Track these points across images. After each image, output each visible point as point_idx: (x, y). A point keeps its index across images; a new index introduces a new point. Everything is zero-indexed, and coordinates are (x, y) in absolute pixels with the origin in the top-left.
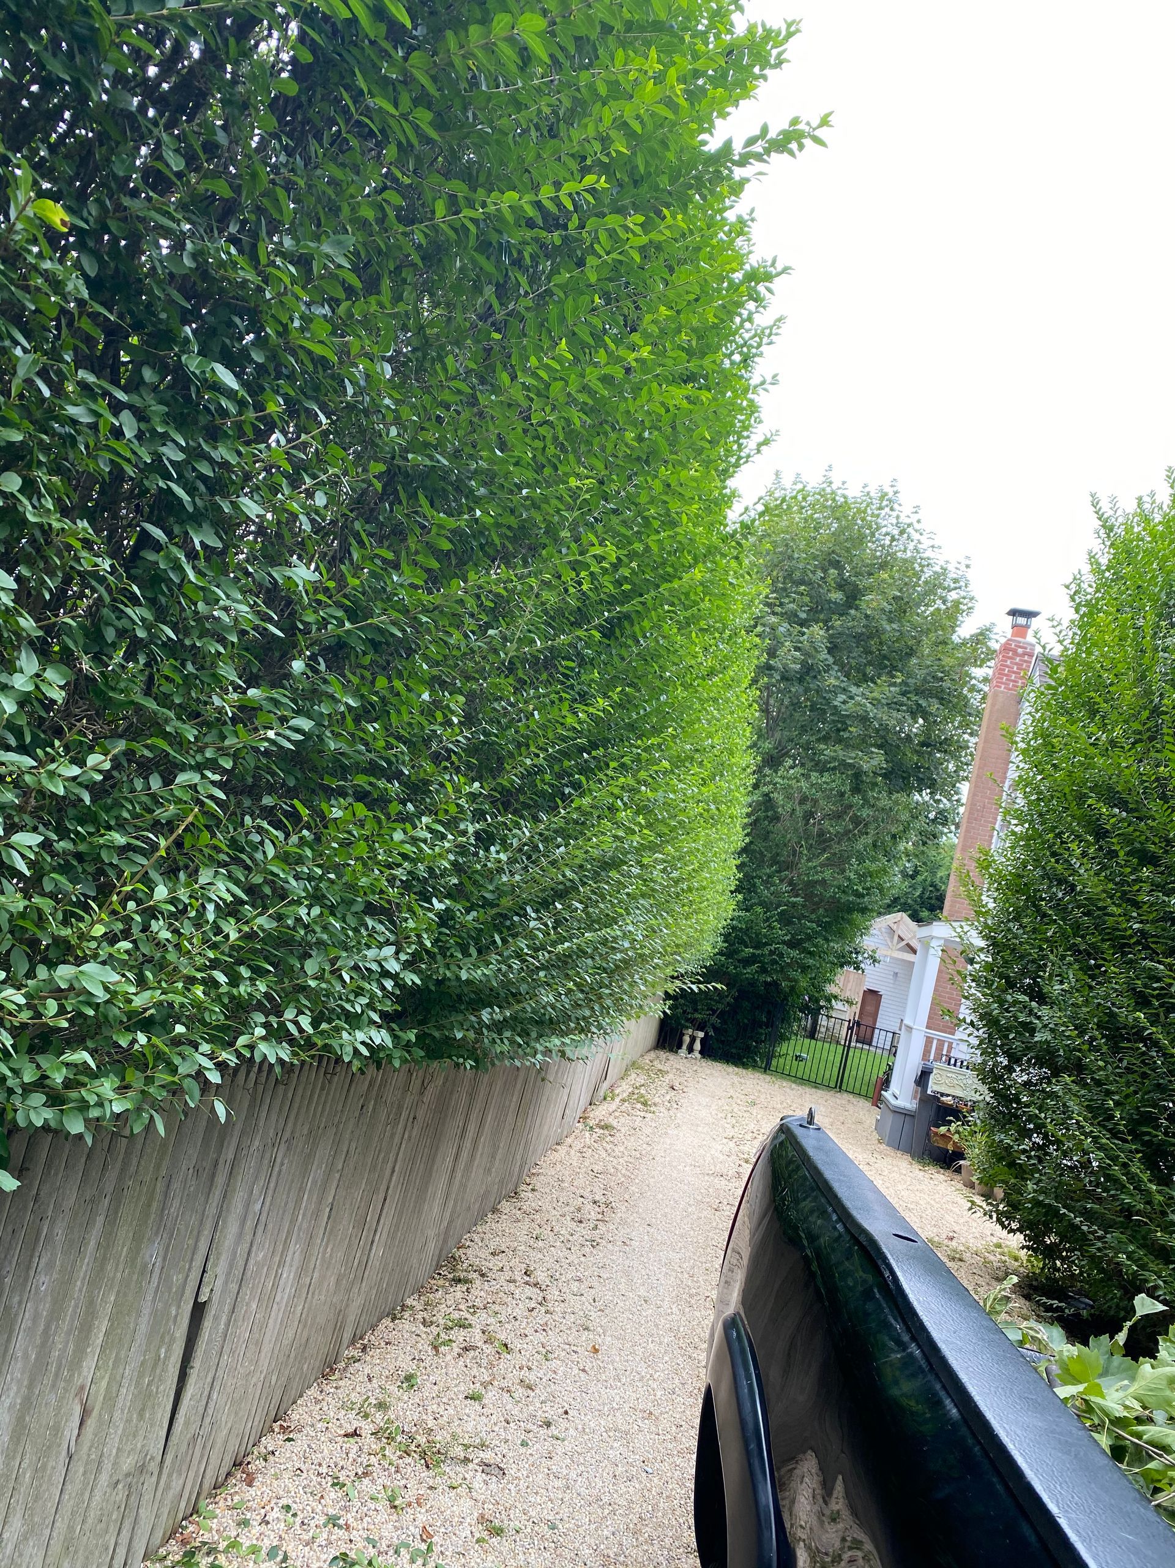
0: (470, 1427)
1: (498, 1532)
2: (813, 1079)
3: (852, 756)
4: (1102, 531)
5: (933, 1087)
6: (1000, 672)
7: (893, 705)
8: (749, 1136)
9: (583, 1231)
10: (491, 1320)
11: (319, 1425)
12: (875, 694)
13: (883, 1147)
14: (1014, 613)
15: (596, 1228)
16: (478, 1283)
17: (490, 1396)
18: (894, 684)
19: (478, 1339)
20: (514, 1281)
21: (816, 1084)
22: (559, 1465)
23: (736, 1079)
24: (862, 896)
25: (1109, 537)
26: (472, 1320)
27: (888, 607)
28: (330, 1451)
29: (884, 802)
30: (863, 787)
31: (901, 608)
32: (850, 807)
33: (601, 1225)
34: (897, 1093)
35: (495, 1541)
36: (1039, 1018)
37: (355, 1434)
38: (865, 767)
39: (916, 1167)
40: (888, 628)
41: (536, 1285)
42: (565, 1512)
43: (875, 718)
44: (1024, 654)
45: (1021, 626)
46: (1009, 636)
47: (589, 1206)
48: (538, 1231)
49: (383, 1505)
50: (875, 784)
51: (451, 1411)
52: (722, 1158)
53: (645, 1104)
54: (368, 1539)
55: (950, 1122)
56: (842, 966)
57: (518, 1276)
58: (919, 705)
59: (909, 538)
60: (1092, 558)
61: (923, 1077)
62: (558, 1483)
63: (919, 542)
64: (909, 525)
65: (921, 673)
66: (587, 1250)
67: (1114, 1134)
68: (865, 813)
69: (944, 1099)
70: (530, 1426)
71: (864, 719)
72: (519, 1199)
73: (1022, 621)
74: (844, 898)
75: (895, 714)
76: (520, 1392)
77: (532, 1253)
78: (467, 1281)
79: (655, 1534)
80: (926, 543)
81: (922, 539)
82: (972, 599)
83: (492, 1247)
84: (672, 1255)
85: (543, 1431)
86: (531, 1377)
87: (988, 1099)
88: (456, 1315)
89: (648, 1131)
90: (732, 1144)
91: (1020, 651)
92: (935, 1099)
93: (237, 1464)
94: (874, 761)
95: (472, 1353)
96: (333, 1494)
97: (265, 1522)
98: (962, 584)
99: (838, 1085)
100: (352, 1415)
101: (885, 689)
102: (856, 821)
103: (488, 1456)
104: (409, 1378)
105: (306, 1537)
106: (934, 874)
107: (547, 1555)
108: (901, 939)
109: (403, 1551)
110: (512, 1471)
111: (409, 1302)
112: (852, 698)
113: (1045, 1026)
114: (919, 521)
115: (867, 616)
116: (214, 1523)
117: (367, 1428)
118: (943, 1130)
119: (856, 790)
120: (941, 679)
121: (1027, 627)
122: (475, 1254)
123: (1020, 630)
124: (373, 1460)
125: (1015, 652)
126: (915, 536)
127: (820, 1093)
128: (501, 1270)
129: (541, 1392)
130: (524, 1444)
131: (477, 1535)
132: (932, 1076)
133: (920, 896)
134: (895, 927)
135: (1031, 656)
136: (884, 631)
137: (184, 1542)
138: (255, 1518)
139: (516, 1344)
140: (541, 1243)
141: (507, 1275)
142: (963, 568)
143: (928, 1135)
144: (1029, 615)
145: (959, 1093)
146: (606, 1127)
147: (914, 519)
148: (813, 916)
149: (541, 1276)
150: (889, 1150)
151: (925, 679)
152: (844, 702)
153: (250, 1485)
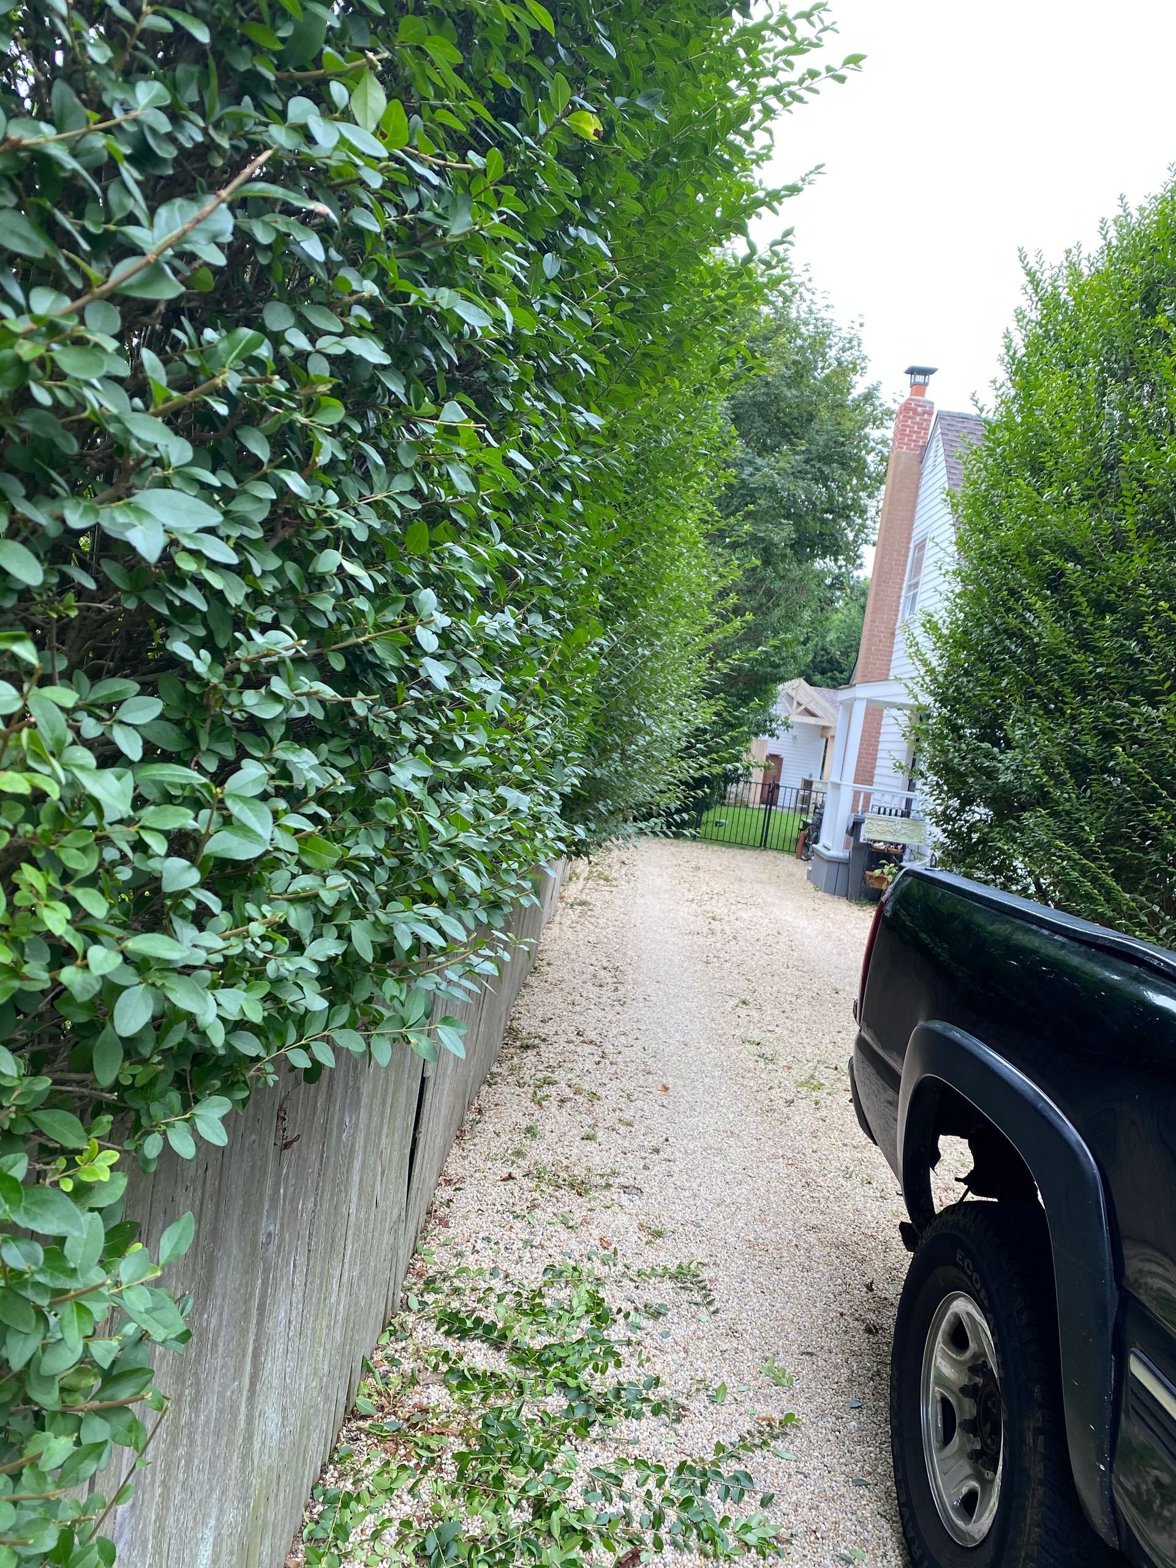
0: (597, 1160)
1: (659, 1234)
2: (739, 840)
3: (765, 530)
4: (1030, 287)
5: (865, 835)
6: (900, 433)
7: (799, 474)
8: (706, 897)
9: (607, 994)
10: (570, 1076)
11: (477, 1175)
12: (781, 464)
13: (820, 894)
14: (912, 371)
15: (616, 990)
16: (543, 1047)
17: (601, 1135)
18: (796, 453)
19: (568, 1093)
20: (572, 1042)
21: (742, 845)
22: (679, 1179)
23: (673, 849)
24: (778, 666)
25: (1036, 292)
26: (555, 1077)
27: (788, 373)
28: (498, 1193)
29: (796, 572)
30: (773, 560)
31: (800, 373)
32: (763, 580)
33: (620, 986)
34: (829, 845)
35: (659, 1241)
36: (1000, 761)
37: (510, 1177)
38: (776, 539)
39: (855, 908)
40: (789, 394)
41: (591, 1042)
42: (702, 1214)
43: (782, 488)
44: (924, 413)
45: (920, 384)
46: (907, 395)
47: (603, 972)
48: (570, 999)
49: (560, 1227)
50: (785, 556)
51: (576, 1151)
52: (692, 918)
53: (607, 880)
54: (562, 1253)
55: (883, 865)
56: (756, 735)
57: (573, 1037)
58: (822, 472)
59: (801, 298)
60: (1020, 315)
61: (855, 828)
62: (687, 1194)
63: (813, 302)
64: (801, 284)
65: (821, 440)
66: (619, 1008)
67: (1089, 855)
68: (778, 585)
69: (876, 845)
70: (644, 1155)
71: (772, 491)
72: (542, 974)
73: (920, 379)
74: (761, 670)
75: (801, 483)
76: (623, 1129)
77: (576, 1017)
78: (534, 1047)
79: (778, 1220)
80: (821, 303)
81: (814, 298)
82: (864, 359)
83: (539, 1014)
84: (688, 1004)
85: (655, 1157)
86: (627, 1116)
87: (942, 839)
88: (540, 1075)
89: (620, 902)
90: (694, 906)
91: (920, 410)
92: (868, 846)
93: (429, 1213)
94: (782, 533)
95: (568, 1104)
96: (518, 1225)
97: (475, 1251)
98: (855, 343)
99: (764, 844)
100: (499, 1164)
101: (787, 458)
102: (769, 594)
103: (622, 1180)
104: (529, 1130)
105: (515, 1257)
106: (824, 637)
107: (703, 1246)
108: (799, 704)
109: (594, 1258)
110: (647, 1189)
111: (494, 1069)
112: (757, 469)
113: (1007, 768)
114: (810, 280)
115: (767, 384)
116: (435, 1258)
117: (517, 1173)
118: (877, 872)
119: (766, 563)
120: (843, 444)
121: (925, 384)
122: (528, 1025)
123: (919, 389)
124: (536, 1195)
125: (915, 411)
126: (807, 296)
127: (748, 853)
128: (556, 1033)
129: (639, 1127)
130: (646, 1168)
131: (645, 1240)
132: (863, 827)
133: (813, 661)
134: (793, 694)
135: (930, 414)
136: (785, 397)
137: (420, 1275)
138: (467, 1249)
139: (601, 1092)
140: (578, 1008)
141: (564, 1038)
142: (856, 326)
143: (864, 879)
144: (927, 372)
145: (891, 839)
146: (583, 903)
147: (804, 278)
148: (733, 691)
149: (592, 1035)
150: (826, 896)
151: (826, 446)
152: (751, 475)
153: (446, 1225)
